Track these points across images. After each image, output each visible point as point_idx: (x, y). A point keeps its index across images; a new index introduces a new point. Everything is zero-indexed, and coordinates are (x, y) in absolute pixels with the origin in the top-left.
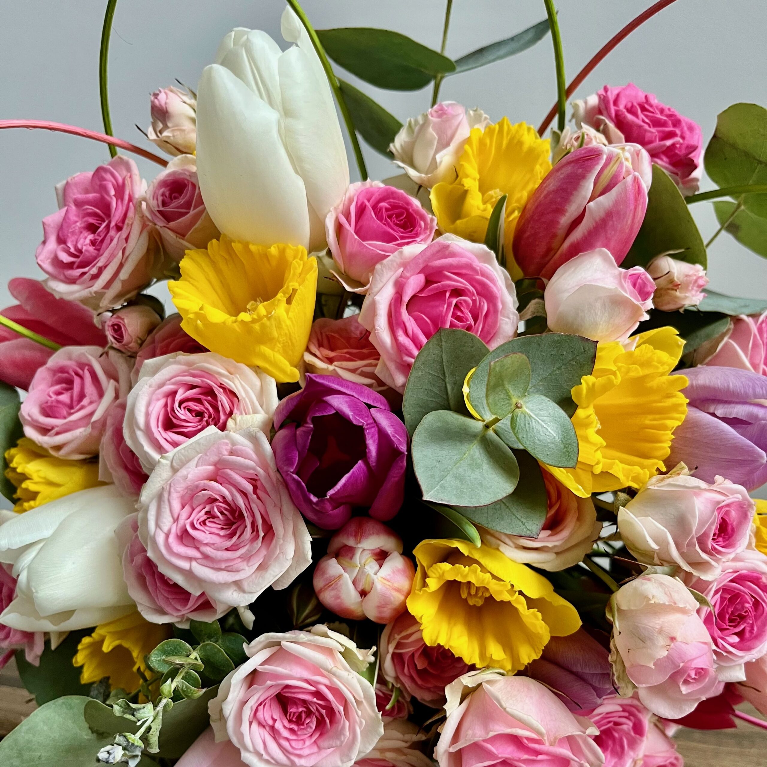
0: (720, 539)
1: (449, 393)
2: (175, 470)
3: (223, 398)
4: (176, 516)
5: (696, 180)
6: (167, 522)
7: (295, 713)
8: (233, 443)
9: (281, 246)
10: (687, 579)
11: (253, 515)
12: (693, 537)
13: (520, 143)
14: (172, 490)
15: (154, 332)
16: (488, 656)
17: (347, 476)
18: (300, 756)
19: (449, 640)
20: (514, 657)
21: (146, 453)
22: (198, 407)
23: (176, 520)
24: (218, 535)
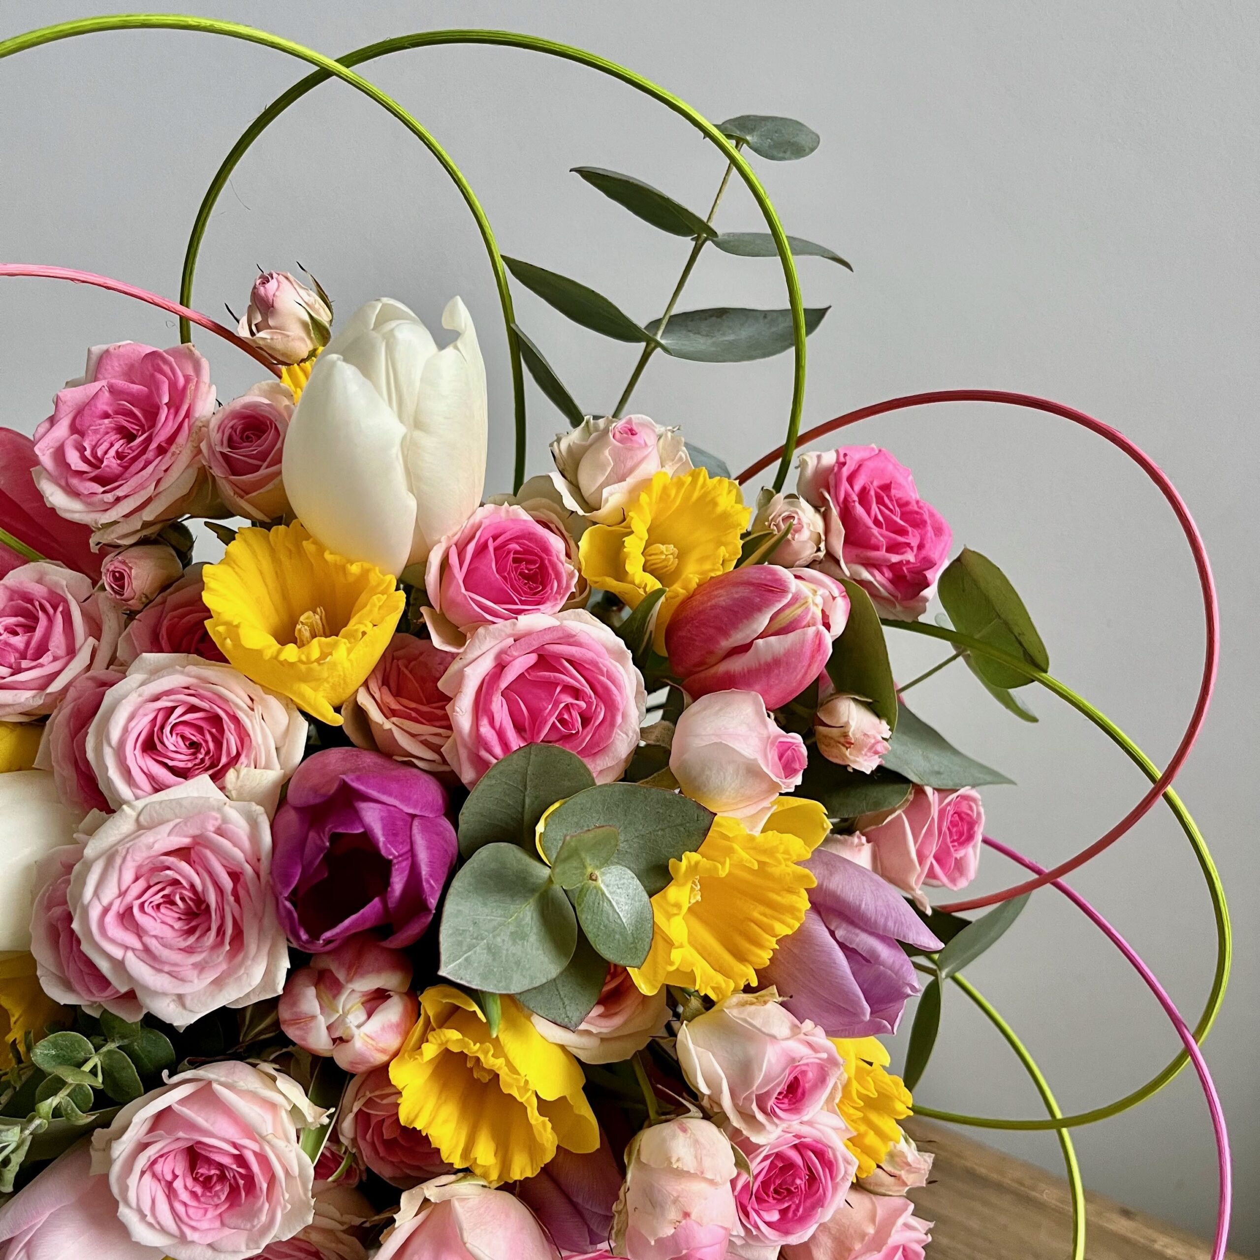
0: (786, 1101)
1: (527, 806)
2: (140, 827)
3: (231, 739)
4: (123, 888)
5: (925, 600)
6: (110, 893)
7: (204, 1174)
8: (225, 820)
9: (367, 565)
10: (735, 1136)
11: (223, 918)
12: (752, 1093)
14: (129, 857)
15: (169, 591)
16: (472, 1156)
17: (354, 917)
19: (430, 1124)
20: (505, 1165)
21: (109, 780)
22: (196, 738)
23: (122, 894)
24: (172, 927)
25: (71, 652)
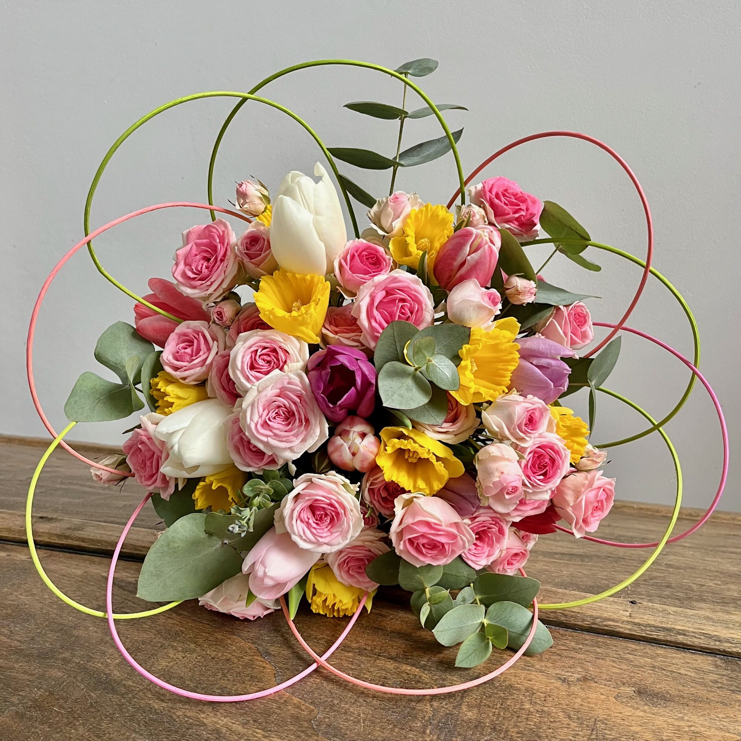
1: (399, 351)
2: (259, 392)
3: (281, 354)
4: (260, 415)
5: (537, 231)
6: (256, 418)
7: (319, 514)
8: (290, 379)
9: (312, 275)
11: (299, 414)
12: (515, 424)
13: (438, 216)
14: (259, 402)
15: (239, 315)
16: (417, 486)
17: (347, 394)
18: (321, 537)
19: (398, 478)
20: (431, 487)
21: (241, 382)
22: (268, 359)
23: (261, 417)
24: (282, 424)
25: (209, 349)
